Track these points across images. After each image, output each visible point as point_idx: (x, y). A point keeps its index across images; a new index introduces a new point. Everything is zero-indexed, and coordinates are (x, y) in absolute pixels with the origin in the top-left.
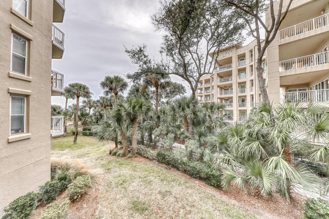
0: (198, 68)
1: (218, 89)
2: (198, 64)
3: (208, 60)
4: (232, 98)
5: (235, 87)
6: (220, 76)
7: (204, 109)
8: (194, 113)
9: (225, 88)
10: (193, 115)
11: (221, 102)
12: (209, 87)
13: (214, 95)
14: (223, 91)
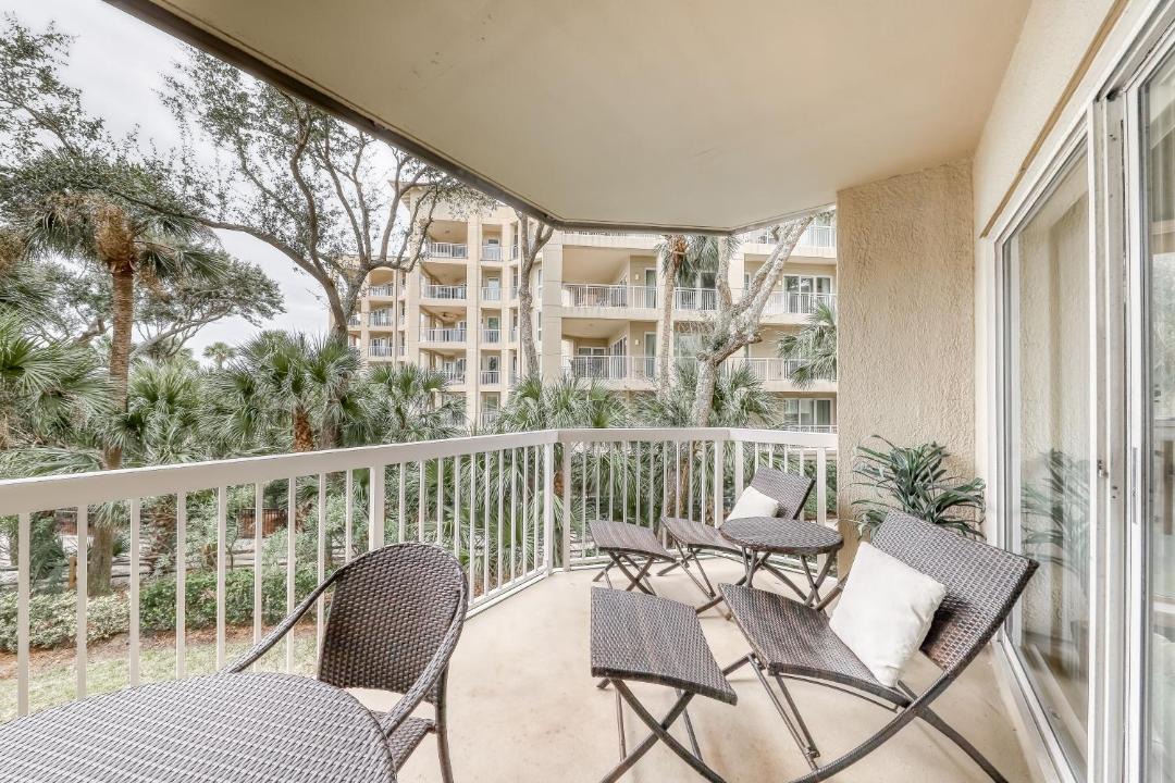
0: (358, 235)
1: (423, 316)
2: (360, 221)
3: (396, 221)
4: (463, 353)
5: (473, 319)
6: (430, 274)
7: (378, 390)
8: (346, 402)
9: (444, 318)
10: (337, 409)
11: (432, 364)
12: (390, 305)
13: (406, 334)
14: (439, 329)
